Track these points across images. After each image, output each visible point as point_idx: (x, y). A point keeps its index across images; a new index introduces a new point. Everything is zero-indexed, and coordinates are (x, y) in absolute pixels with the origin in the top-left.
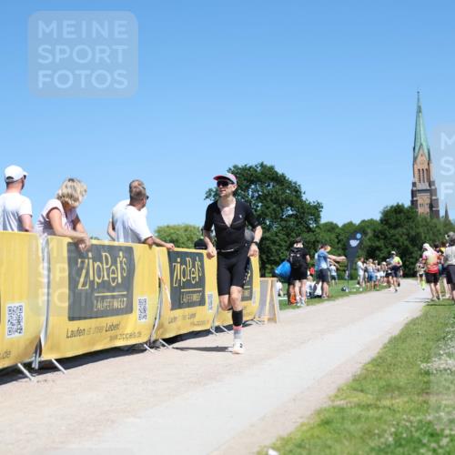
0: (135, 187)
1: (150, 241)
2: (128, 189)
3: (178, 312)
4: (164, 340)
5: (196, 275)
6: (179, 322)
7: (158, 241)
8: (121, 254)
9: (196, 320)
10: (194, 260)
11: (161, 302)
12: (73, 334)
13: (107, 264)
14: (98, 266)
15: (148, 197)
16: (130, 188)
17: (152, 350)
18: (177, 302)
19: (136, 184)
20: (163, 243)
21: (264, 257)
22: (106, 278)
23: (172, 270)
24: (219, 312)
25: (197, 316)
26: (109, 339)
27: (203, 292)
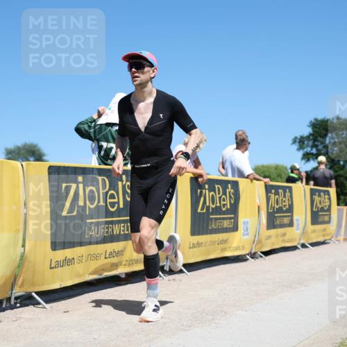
0: (240, 135)
1: (251, 177)
2: (234, 137)
3: (272, 232)
4: (262, 253)
5: (287, 203)
6: (273, 239)
7: (257, 177)
8: (229, 186)
9: (286, 238)
10: (285, 192)
11: (260, 224)
12: (194, 246)
13: (219, 194)
14: (213, 195)
15: (249, 143)
16: (236, 136)
17: (252, 260)
18: (272, 224)
19: (240, 133)
20: (262, 178)
21: (339, 190)
22: (218, 205)
23: (268, 199)
24: (304, 232)
25: (287, 234)
26: (220, 250)
27: (292, 216)
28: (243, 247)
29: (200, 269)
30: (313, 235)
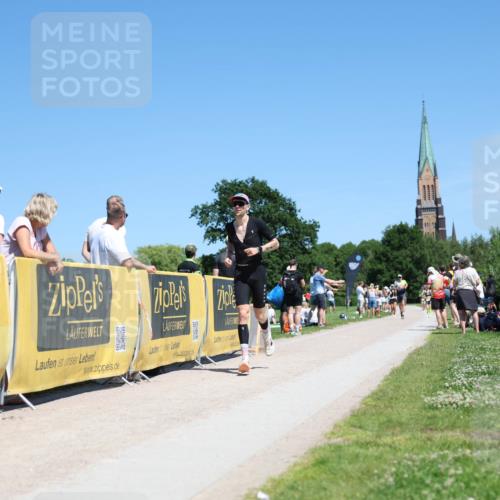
0: (114, 204)
1: (129, 264)
2: (105, 206)
3: (160, 342)
4: (144, 372)
5: (180, 301)
6: (161, 353)
7: (138, 263)
9: (179, 350)
10: (177, 285)
11: (141, 331)
12: (43, 366)
13: (81, 288)
14: (71, 291)
16: (108, 204)
17: (132, 384)
18: (159, 331)
19: (114, 200)
20: (144, 266)
22: (80, 304)
23: (153, 295)
24: (205, 341)
25: (181, 346)
26: (82, 371)
27: (188, 319)
28: (117, 365)
29: (52, 400)
30: (218, 345)
